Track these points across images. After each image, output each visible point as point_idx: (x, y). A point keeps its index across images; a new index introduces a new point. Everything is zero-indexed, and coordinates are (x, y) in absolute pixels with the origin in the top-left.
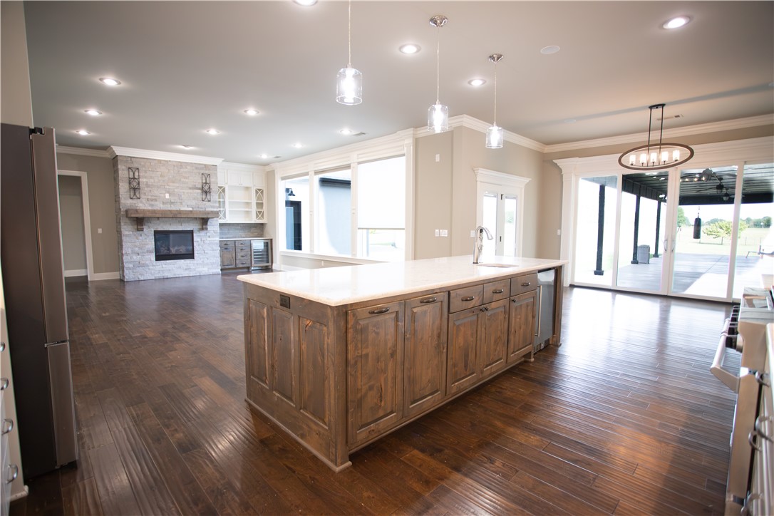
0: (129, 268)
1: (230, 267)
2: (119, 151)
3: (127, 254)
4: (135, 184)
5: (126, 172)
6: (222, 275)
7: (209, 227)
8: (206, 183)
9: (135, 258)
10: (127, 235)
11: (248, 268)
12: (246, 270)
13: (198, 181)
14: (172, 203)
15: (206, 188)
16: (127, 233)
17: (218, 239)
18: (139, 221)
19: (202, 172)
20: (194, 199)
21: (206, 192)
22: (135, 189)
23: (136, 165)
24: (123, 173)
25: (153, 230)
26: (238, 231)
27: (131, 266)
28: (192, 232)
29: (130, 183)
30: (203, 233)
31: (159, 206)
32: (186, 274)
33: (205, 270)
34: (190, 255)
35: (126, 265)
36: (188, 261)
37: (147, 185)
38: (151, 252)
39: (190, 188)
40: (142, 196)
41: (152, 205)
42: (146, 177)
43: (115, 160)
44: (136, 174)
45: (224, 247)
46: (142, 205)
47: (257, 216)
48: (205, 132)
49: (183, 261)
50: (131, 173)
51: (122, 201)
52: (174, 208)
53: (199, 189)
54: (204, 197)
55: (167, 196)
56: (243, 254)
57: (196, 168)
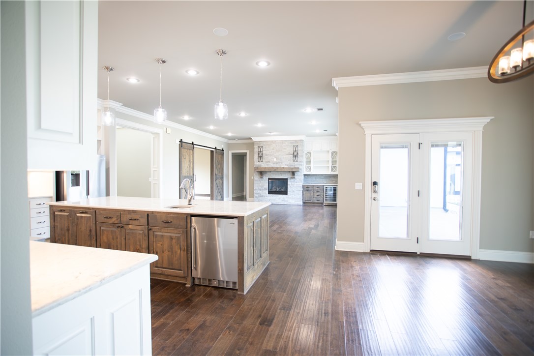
0: (256, 197)
1: (309, 202)
2: (255, 139)
3: (256, 190)
4: (260, 154)
5: (257, 149)
6: (303, 206)
7: (296, 177)
8: (295, 151)
9: (260, 192)
10: (256, 180)
11: (322, 203)
12: (321, 205)
13: (291, 150)
14: (277, 163)
15: (296, 154)
16: (256, 179)
17: (301, 184)
18: (261, 173)
19: (294, 145)
20: (289, 160)
21: (296, 156)
22: (260, 157)
23: (261, 145)
24: (256, 150)
25: (268, 178)
26: (322, 179)
27: (257, 196)
28: (287, 179)
29: (259, 154)
30: (292, 180)
31: (271, 165)
32: (283, 203)
33: (293, 202)
34: (285, 193)
35: (255, 195)
36: (284, 196)
37: (266, 155)
38: (266, 189)
39: (287, 155)
40: (264, 160)
41: (268, 165)
42: (265, 151)
43: (253, 144)
44: (262, 149)
45: (306, 189)
46: (263, 165)
47: (332, 170)
48: (256, 125)
49: (281, 195)
50: (259, 149)
51: (255, 163)
52: (278, 166)
53: (291, 154)
54: (294, 159)
55: (275, 160)
56: (318, 194)
57: (291, 143)
